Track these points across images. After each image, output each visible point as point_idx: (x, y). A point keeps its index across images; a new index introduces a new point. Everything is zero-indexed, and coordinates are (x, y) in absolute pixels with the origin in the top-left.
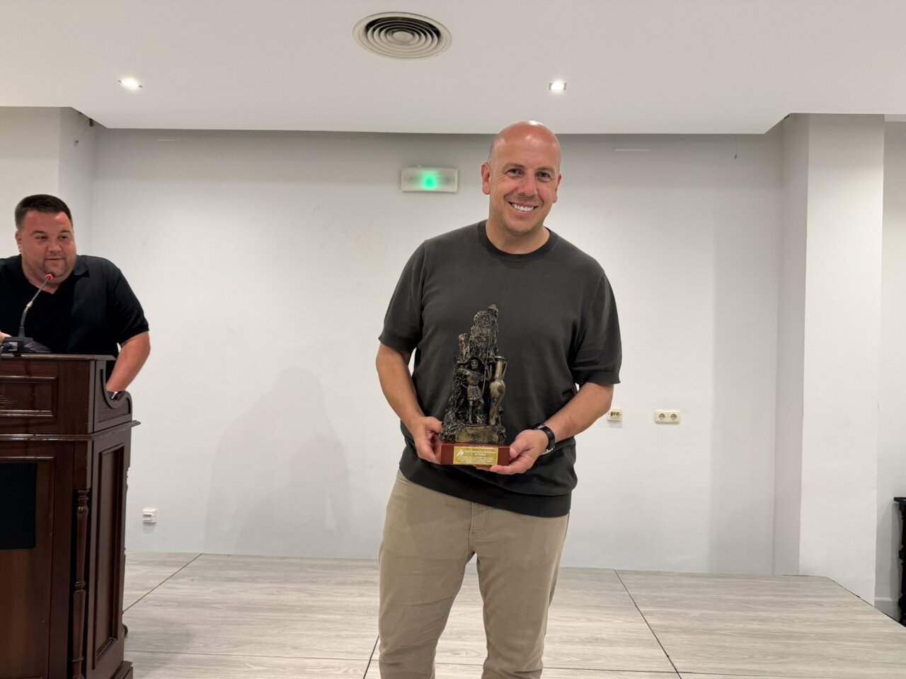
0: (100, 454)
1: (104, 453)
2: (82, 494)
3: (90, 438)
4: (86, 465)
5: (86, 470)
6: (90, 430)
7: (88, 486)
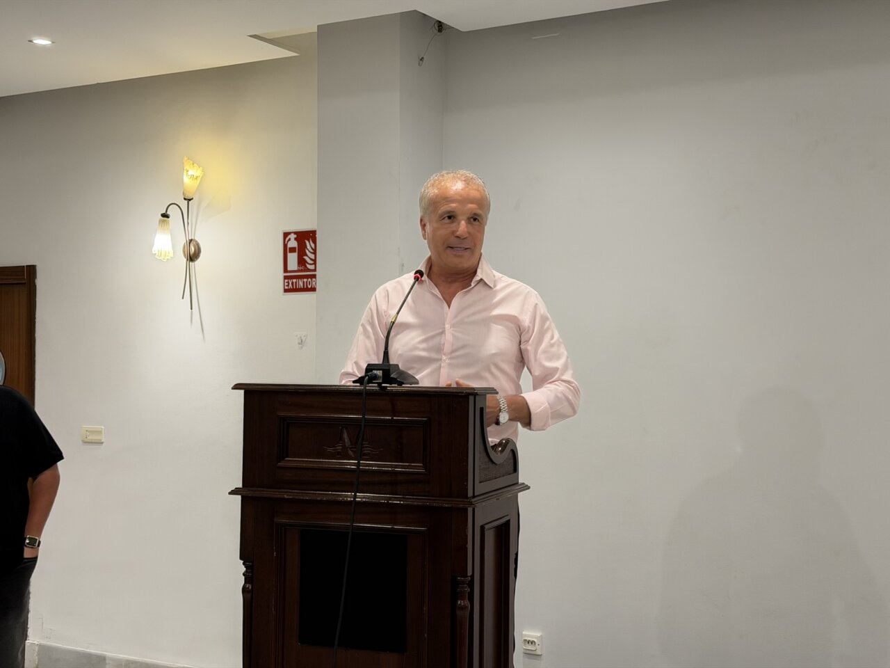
0: (482, 528)
1: (487, 527)
2: (463, 583)
3: (471, 504)
4: (467, 543)
5: (467, 549)
6: (470, 494)
7: (469, 573)
